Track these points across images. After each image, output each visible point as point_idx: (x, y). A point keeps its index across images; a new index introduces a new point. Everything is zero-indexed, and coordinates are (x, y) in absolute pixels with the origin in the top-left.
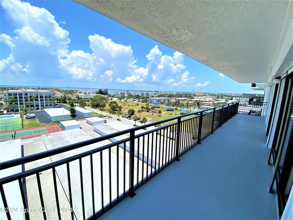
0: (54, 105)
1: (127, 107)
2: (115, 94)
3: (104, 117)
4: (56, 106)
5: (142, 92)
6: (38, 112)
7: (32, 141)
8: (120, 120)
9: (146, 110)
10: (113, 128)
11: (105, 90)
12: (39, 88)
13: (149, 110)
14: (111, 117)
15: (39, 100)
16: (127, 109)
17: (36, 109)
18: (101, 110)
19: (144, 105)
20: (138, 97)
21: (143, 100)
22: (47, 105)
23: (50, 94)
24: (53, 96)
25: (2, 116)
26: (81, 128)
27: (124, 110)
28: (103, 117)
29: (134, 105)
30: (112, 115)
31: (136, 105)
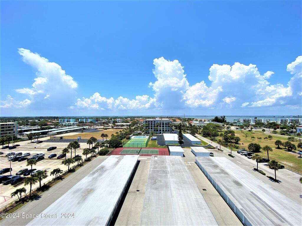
0: (171, 131)
1: (249, 139)
2: (235, 121)
3: (213, 148)
4: (172, 132)
5: (284, 119)
6: (160, 135)
7: (146, 159)
8: (232, 157)
9: (287, 148)
10: (218, 165)
11: (221, 117)
12: (168, 117)
13: (292, 148)
14: (221, 150)
15: (162, 126)
16: (249, 142)
17: (159, 133)
18: (212, 140)
19: (284, 138)
20: (273, 126)
21: (283, 131)
22: (166, 131)
23: (168, 122)
24: (170, 123)
25: (140, 136)
26: (184, 156)
27: (243, 144)
28: (211, 148)
29: (263, 137)
30: (222, 148)
31: (266, 138)
